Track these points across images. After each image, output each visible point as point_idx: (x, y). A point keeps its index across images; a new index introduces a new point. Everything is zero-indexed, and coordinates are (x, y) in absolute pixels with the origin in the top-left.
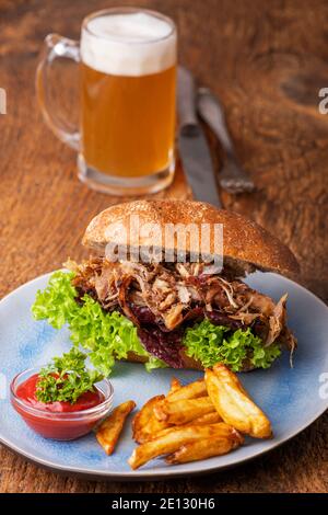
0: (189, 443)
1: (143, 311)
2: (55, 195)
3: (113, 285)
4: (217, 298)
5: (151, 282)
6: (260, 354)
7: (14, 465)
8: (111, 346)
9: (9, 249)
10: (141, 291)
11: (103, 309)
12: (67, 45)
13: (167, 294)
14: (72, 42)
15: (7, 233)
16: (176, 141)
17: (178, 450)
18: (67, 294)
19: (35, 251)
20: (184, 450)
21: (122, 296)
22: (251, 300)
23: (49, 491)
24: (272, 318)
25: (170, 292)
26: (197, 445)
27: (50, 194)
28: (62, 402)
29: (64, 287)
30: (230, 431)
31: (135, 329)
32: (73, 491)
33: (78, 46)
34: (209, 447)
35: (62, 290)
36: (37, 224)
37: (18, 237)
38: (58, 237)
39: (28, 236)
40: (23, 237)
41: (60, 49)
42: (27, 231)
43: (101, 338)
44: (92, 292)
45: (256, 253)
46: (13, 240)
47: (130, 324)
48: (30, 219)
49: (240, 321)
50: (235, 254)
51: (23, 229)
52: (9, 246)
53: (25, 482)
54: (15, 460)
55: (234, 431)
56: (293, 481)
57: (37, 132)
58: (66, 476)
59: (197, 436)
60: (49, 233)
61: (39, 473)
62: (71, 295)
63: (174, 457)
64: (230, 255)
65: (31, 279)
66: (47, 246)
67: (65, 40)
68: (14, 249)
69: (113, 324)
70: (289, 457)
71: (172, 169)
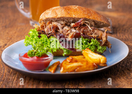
0: (80, 66)
1: (61, 35)
3: (50, 28)
4: (84, 31)
5: (63, 28)
6: (100, 48)
10: (59, 30)
13: (68, 31)
17: (77, 68)
21: (54, 31)
24: (103, 36)
25: (69, 30)
26: (82, 67)
28: (36, 57)
29: (34, 33)
30: (93, 64)
34: (86, 68)
35: (34, 34)
44: (44, 32)
45: (95, 17)
49: (92, 37)
50: (89, 17)
55: (94, 64)
59: (82, 65)
62: (36, 35)
63: (75, 70)
64: (87, 18)
70: (113, 75)
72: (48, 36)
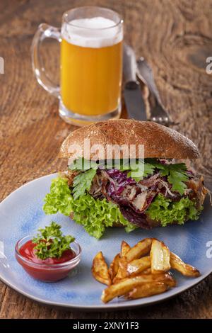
0: (139, 285)
2: (45, 127)
7: (17, 300)
9: (15, 162)
12: (52, 31)
14: (55, 29)
15: (13, 151)
16: (122, 92)
17: (131, 290)
19: (31, 162)
20: (135, 290)
23: (40, 318)
26: (143, 287)
27: (42, 126)
28: (53, 258)
32: (55, 317)
33: (60, 31)
34: (151, 288)
36: (33, 145)
37: (21, 154)
38: (47, 154)
39: (27, 153)
40: (24, 154)
41: (48, 33)
42: (27, 150)
46: (17, 156)
48: (28, 142)
51: (24, 148)
52: (15, 159)
53: (25, 312)
54: (18, 297)
56: (197, 312)
57: (34, 86)
58: (51, 308)
59: (145, 281)
60: (40, 151)
61: (34, 306)
63: (128, 295)
65: (29, 181)
66: (40, 160)
67: (51, 28)
68: (18, 162)
71: (120, 110)
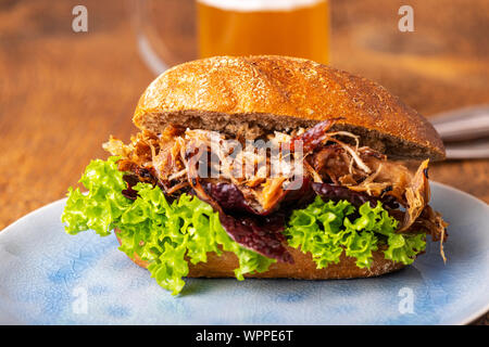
1: (225, 189)
3: (178, 157)
4: (331, 162)
6: (398, 242)
8: (182, 246)
11: (166, 195)
18: (111, 187)
22: (379, 170)
24: (409, 190)
29: (106, 178)
31: (217, 215)
43: (167, 239)
44: (150, 176)
47: (208, 209)
62: (116, 187)
69: (183, 215)
72: (170, 191)
